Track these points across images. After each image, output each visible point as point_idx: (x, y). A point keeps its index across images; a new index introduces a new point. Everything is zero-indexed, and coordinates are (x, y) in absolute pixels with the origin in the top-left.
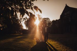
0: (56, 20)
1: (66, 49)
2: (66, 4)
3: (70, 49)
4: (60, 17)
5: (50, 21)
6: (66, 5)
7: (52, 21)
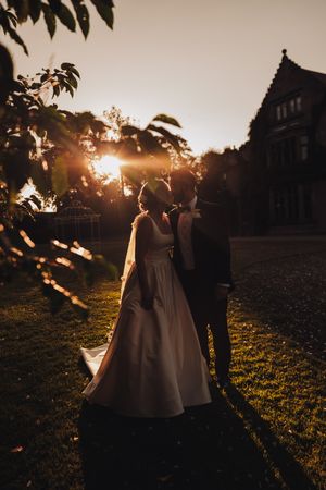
0: (227, 151)
1: (277, 349)
2: (284, 51)
3: (295, 347)
4: (250, 134)
5: (193, 159)
6: (285, 58)
7: (203, 158)
